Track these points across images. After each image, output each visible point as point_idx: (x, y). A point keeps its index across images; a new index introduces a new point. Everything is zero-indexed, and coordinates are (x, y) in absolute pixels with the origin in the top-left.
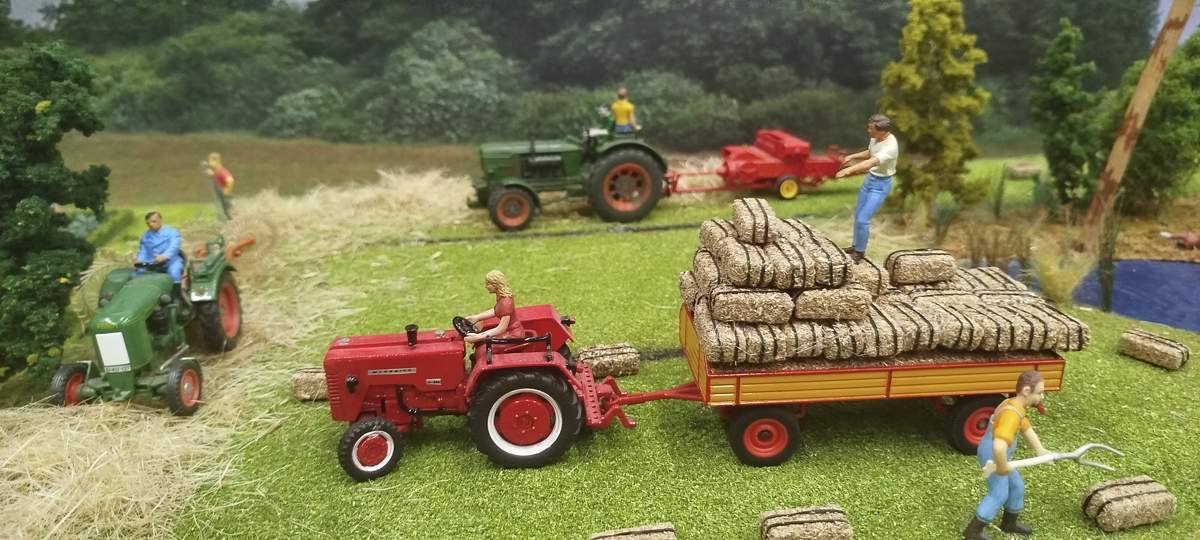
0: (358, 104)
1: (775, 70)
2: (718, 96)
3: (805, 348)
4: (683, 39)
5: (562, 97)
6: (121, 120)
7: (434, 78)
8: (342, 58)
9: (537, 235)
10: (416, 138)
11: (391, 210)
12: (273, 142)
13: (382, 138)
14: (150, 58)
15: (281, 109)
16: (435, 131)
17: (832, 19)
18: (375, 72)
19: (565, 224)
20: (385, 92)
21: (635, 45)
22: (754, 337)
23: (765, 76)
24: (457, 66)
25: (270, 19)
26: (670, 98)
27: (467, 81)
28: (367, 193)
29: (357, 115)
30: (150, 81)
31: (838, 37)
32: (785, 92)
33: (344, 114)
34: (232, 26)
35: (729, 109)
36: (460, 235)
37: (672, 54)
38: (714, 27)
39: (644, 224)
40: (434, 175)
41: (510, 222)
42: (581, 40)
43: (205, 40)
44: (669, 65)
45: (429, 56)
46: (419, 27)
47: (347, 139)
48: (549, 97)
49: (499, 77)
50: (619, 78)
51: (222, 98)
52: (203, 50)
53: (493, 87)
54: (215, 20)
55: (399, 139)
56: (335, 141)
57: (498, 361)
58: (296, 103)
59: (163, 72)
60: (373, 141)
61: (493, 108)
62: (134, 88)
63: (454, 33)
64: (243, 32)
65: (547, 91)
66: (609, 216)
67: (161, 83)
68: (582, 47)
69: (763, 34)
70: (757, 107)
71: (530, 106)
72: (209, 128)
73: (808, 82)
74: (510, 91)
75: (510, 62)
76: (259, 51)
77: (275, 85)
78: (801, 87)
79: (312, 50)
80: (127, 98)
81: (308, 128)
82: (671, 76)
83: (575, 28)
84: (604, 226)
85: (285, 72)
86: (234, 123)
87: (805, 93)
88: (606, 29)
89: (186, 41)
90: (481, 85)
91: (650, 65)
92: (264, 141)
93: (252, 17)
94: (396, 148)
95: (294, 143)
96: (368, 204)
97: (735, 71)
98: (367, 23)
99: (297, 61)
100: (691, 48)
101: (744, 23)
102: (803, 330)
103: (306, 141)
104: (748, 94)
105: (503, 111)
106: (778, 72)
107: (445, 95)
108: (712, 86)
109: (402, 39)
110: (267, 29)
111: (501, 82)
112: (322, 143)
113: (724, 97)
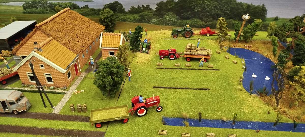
0: (160, 21)
1: (210, 19)
2: (203, 22)
3: (191, 54)
4: (199, 15)
5: (183, 21)
6: (134, 21)
7: (169, 18)
8: (158, 16)
9: (177, 39)
10: (166, 25)
11: (162, 34)
12: (150, 25)
13: (162, 25)
14: (138, 15)
15: (151, 21)
16: (168, 24)
17: (218, 13)
18: (162, 17)
19: (181, 38)
20: (163, 20)
21: (193, 15)
22: (187, 53)
23: (209, 20)
24: (171, 17)
25: (151, 11)
26: (196, 22)
27: (172, 19)
28: (160, 32)
29: (159, 22)
30: (138, 17)
31: (219, 15)
32: (212, 22)
33: (158, 22)
34: (147, 12)
35: (204, 23)
36: (169, 38)
37: (197, 16)
38: (203, 13)
39: (189, 38)
40: (167, 30)
41: (175, 37)
42: (186, 14)
43: (144, 13)
44: (197, 18)
45: (168, 16)
46: (167, 12)
47: (158, 25)
48: (182, 21)
49: (176, 18)
50: (190, 19)
51: (145, 20)
52: (143, 14)
53: (175, 20)
54: (145, 11)
55: (164, 25)
56: (157, 25)
57: (170, 53)
58: (153, 21)
59: (139, 17)
60: (161, 25)
61: (175, 22)
62: (136, 18)
63: (171, 13)
64: (148, 13)
65: (181, 20)
66: (186, 37)
67: (139, 18)
68: (186, 15)
69: (209, 15)
70: (208, 23)
71: (179, 22)
72: (143, 23)
73: (215, 20)
74: (177, 20)
75: (178, 17)
76: (149, 15)
77: (151, 18)
78: (214, 21)
79: (155, 15)
80: (135, 19)
81: (154, 23)
82: (197, 19)
83: (186, 13)
84: (185, 38)
85: (152, 17)
86: (146, 22)
87: (214, 22)
88: (189, 13)
89: (142, 14)
90: (174, 19)
91: (194, 18)
92: (149, 24)
93: (149, 11)
94: (163, 26)
95: (152, 25)
96: (160, 33)
97: (205, 19)
98: (161, 12)
99: (154, 16)
100: (200, 16)
101: (207, 13)
102: (191, 53)
103: (154, 25)
104: (207, 22)
105: (176, 22)
106: (211, 19)
107: (170, 20)
108: (202, 21)
109: (165, 14)
110: (150, 12)
111: (176, 19)
112: (155, 25)
113: (204, 22)
